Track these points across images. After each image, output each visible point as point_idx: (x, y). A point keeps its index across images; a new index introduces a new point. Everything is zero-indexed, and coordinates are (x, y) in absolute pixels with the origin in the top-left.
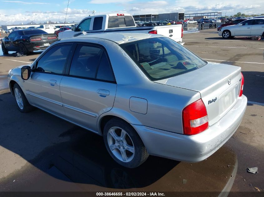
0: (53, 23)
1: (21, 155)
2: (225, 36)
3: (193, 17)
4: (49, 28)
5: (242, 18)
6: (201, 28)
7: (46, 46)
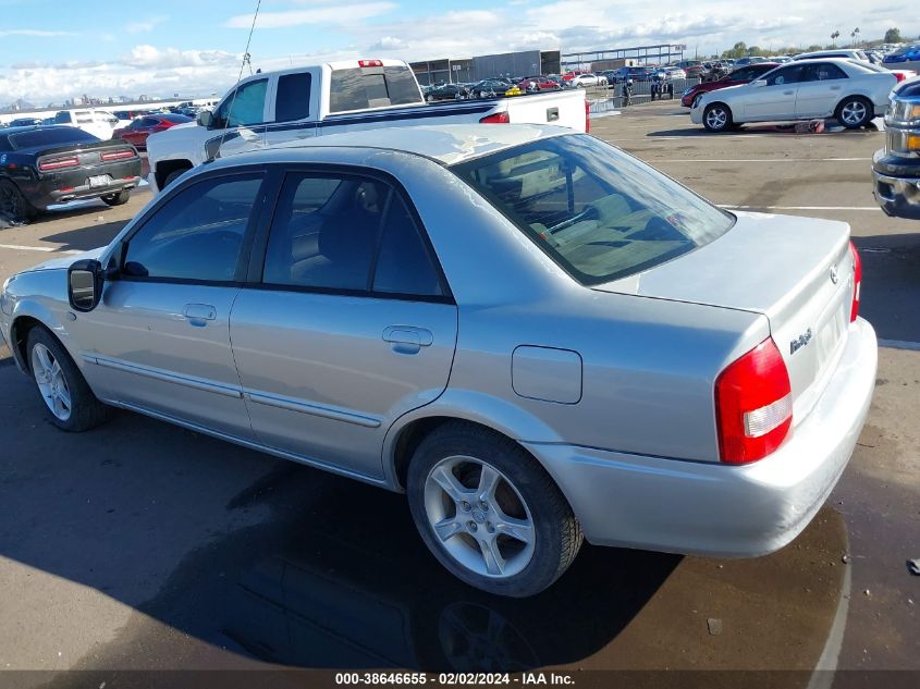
0: (99, 104)
1: (106, 589)
2: (712, 122)
3: (589, 65)
4: (90, 121)
5: (754, 61)
6: (623, 100)
7: (99, 187)
